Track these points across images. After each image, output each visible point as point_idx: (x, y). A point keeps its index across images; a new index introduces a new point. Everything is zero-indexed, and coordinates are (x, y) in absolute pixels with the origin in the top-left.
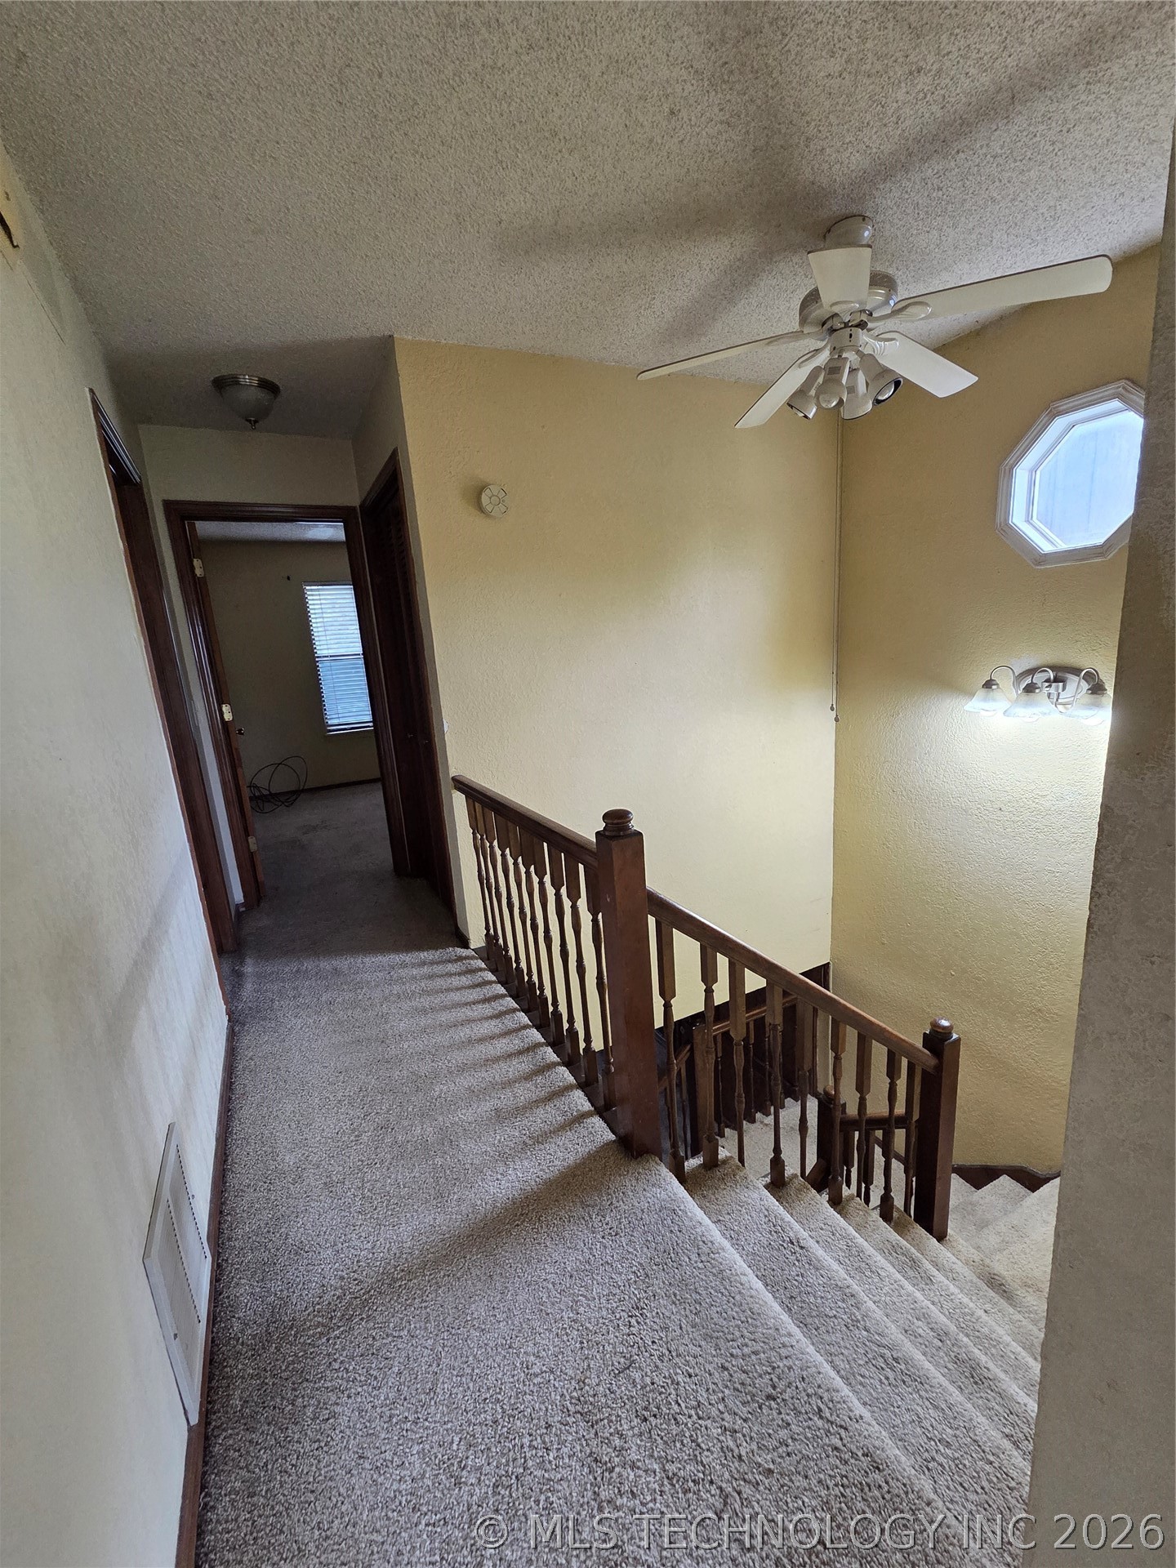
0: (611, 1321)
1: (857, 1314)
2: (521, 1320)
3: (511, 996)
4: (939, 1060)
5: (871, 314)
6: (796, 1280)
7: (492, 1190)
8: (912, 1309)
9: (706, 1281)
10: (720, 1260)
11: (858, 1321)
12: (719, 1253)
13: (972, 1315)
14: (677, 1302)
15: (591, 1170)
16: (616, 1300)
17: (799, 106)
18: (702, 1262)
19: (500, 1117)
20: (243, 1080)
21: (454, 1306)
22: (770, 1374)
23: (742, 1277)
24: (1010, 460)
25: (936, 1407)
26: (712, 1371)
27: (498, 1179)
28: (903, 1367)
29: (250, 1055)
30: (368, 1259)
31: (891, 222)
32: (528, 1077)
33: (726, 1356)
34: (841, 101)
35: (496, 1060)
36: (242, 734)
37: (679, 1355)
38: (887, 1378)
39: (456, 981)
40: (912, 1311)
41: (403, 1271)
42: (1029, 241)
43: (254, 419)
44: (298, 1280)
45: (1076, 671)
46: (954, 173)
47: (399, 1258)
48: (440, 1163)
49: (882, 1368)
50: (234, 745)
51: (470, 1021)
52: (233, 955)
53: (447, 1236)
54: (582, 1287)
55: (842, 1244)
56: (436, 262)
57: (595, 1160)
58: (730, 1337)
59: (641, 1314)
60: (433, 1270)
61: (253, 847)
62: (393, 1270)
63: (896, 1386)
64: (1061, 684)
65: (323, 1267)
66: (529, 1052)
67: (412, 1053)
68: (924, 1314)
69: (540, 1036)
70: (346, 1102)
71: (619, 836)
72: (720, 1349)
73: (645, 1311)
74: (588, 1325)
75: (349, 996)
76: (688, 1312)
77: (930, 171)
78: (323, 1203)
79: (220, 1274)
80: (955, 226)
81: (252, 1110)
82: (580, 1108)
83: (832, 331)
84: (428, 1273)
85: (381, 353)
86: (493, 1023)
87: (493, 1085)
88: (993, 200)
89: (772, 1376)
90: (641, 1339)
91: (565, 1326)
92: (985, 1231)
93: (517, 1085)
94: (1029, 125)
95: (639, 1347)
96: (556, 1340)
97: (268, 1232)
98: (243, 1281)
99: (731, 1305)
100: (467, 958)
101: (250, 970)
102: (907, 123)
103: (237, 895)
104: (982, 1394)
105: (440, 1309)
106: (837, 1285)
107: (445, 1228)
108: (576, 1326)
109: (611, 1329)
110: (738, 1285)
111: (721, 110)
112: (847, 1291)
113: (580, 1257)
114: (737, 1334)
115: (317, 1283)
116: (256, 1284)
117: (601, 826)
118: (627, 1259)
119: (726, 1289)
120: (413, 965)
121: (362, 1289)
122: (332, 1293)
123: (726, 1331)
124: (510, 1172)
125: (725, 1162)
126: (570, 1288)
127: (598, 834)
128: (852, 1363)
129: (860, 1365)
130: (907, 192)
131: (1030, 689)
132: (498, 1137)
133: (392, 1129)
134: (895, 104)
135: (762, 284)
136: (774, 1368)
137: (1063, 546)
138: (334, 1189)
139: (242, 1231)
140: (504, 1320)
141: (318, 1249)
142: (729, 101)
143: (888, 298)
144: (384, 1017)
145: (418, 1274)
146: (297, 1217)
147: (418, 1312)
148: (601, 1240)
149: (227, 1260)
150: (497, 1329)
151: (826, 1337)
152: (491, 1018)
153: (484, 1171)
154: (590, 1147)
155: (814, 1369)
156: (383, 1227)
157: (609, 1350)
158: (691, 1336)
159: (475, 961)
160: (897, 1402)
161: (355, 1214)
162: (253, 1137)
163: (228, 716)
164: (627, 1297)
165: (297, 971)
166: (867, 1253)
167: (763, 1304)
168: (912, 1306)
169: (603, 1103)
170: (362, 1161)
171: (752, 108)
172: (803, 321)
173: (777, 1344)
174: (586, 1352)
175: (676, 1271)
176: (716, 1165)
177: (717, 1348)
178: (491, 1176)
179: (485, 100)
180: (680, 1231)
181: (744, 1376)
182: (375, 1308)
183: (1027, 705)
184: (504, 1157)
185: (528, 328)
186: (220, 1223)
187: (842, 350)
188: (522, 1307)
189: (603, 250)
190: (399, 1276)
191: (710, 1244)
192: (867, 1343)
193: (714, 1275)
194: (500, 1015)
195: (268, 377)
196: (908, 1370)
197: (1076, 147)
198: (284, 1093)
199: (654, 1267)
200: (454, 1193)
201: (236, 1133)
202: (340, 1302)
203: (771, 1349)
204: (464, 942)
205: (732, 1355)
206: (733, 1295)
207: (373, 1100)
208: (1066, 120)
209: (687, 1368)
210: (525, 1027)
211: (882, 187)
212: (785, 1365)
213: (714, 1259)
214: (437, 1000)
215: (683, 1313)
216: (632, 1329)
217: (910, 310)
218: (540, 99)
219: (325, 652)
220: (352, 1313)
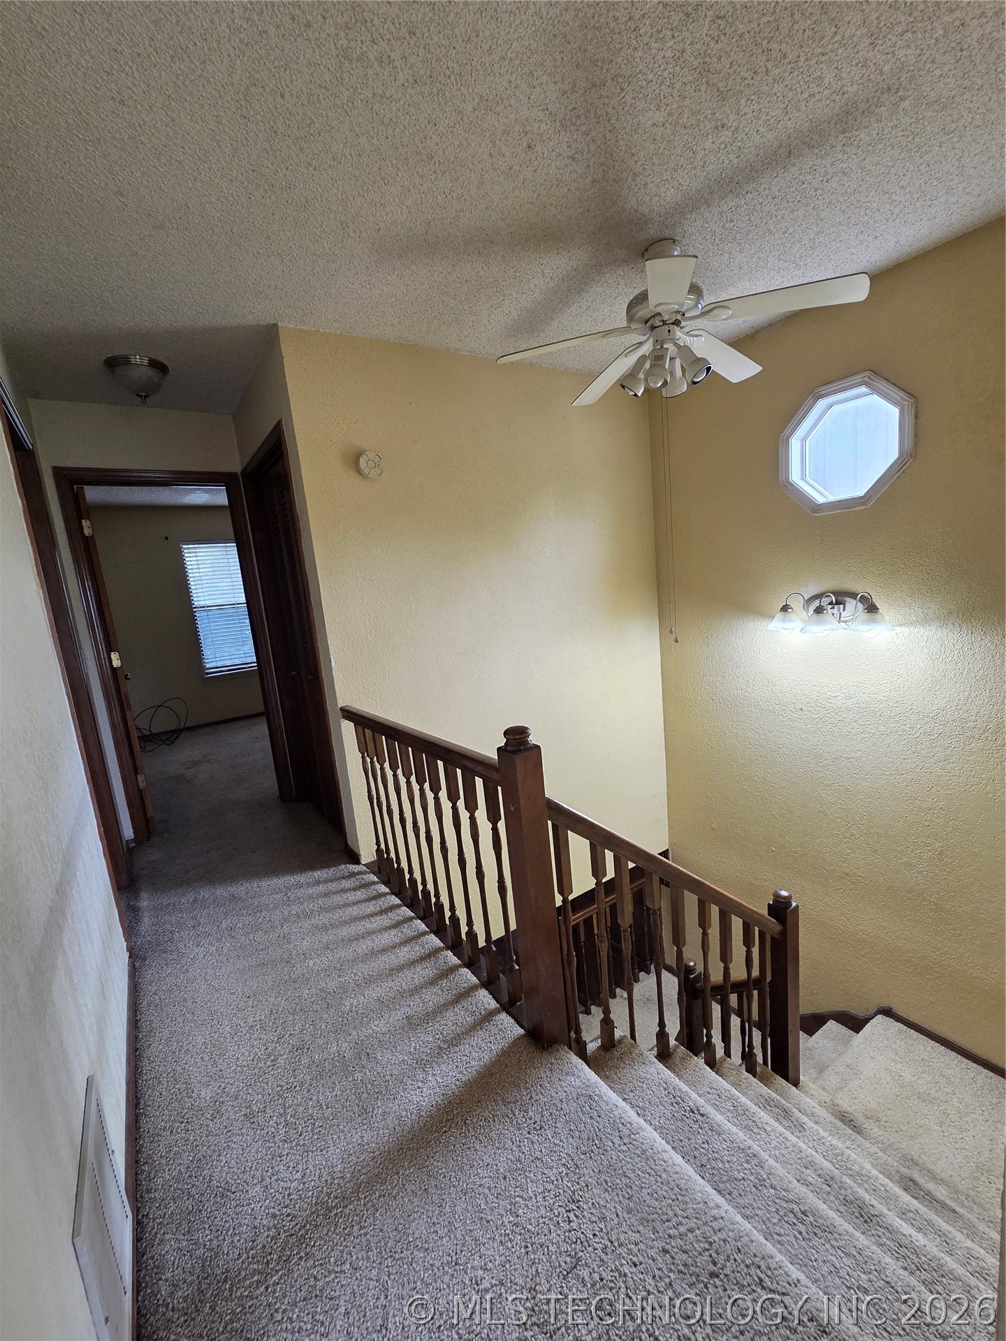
0: (550, 1219)
1: (762, 1173)
2: (463, 1233)
3: (405, 905)
4: (783, 925)
5: (684, 315)
6: (703, 1148)
7: (415, 1099)
8: (799, 1159)
9: (631, 1163)
10: (641, 1140)
11: (764, 1180)
12: (638, 1133)
13: (842, 1154)
14: (610, 1189)
15: (507, 1066)
16: (552, 1196)
17: (630, 148)
18: (625, 1144)
19: (412, 1024)
20: (150, 1017)
21: (394, 1227)
22: (708, 1250)
23: (663, 1154)
24: (786, 432)
25: (848, 1255)
26: (655, 1256)
27: (419, 1088)
28: (811, 1219)
29: (154, 990)
30: (299, 1191)
31: (694, 246)
32: (433, 982)
33: (665, 1238)
34: (662, 146)
35: (400, 968)
36: (129, 679)
37: (621, 1245)
38: (800, 1233)
39: (352, 897)
40: (799, 1161)
41: (336, 1198)
42: (794, 265)
43: (144, 394)
44: (227, 1225)
45: (853, 595)
46: (743, 209)
47: (331, 1184)
48: (360, 1078)
49: (794, 1224)
50: (123, 690)
51: (370, 933)
52: (127, 890)
53: (377, 1153)
54: (516, 1187)
55: (729, 1105)
56: (320, 262)
57: (509, 1056)
58: (665, 1217)
59: (578, 1207)
60: (367, 1191)
61: (142, 785)
62: (327, 1198)
63: (810, 1240)
64: (842, 606)
65: (252, 1206)
66: (430, 957)
67: (318, 971)
68: (810, 1161)
69: (438, 941)
70: (258, 1027)
71: (520, 750)
72: (658, 1232)
73: (581, 1203)
74: (529, 1227)
75: (247, 920)
76: (621, 1199)
77: (726, 206)
78: (245, 1137)
79: (141, 1232)
80: (741, 251)
81: (161, 1047)
82: (487, 1006)
83: (653, 328)
84: (363, 1197)
85: (267, 338)
86: (393, 932)
87: (401, 994)
88: (771, 232)
89: (711, 1252)
90: (583, 1233)
91: (507, 1232)
92: (827, 1073)
93: (424, 991)
94: (800, 174)
95: (581, 1243)
96: (501, 1248)
97: (190, 1176)
98: (167, 1237)
99: (659, 1184)
100: (359, 873)
101: (145, 904)
102: (711, 167)
103: (128, 832)
104: (873, 1232)
105: (380, 1233)
106: (739, 1147)
107: (374, 1145)
108: (517, 1230)
109: (552, 1227)
110: (662, 1163)
111: (569, 147)
112: (749, 1152)
113: (510, 1157)
114: (671, 1213)
115: (248, 1225)
116: (182, 1237)
117: (502, 742)
118: (555, 1152)
119: (651, 1169)
120: (309, 885)
121: (297, 1224)
122: (266, 1234)
123: (660, 1212)
124: (430, 1078)
125: (620, 1041)
126: (505, 1190)
127: (499, 749)
128: (767, 1222)
129: (775, 1224)
130: (707, 222)
131: (819, 610)
132: (413, 1045)
133: (308, 1049)
134: (702, 152)
135: (592, 290)
136: (710, 1244)
137: (832, 498)
138: (255, 1120)
139: (162, 1179)
140: (446, 1235)
141: (246, 1186)
142: (576, 140)
143: (698, 302)
144: (286, 938)
145: (353, 1199)
146: (219, 1155)
147: (358, 1241)
148: (528, 1136)
149: (147, 1215)
150: (441, 1246)
151: (741, 1201)
152: (390, 928)
153: (405, 1081)
154: (504, 1044)
155: (746, 1238)
156: (310, 1153)
157: (554, 1250)
158: (628, 1223)
159: (368, 875)
160: (813, 1255)
161: (281, 1144)
162: (164, 1075)
163: (116, 663)
164: (561, 1191)
165: (195, 900)
166: (752, 1111)
167: (688, 1178)
168: (799, 1156)
169: (507, 999)
170: (281, 1086)
171: (593, 147)
172: (631, 317)
173: (709, 1218)
174: (532, 1257)
175: (603, 1157)
176: (614, 1046)
177: (655, 1231)
178: (412, 1085)
179: (374, 125)
180: (599, 1116)
181: (685, 1256)
182: (312, 1244)
183: (818, 623)
184: (423, 1064)
185: (396, 321)
186: (136, 1174)
187: (662, 343)
188: (462, 1218)
189: (465, 257)
190: (334, 1204)
191: (628, 1125)
192: (777, 1201)
193: (639, 1156)
194: (398, 925)
195: (160, 358)
196: (816, 1221)
197: (833, 193)
198: (193, 1025)
199: (582, 1157)
200: (378, 1107)
201: (146, 1073)
202: (276, 1243)
203: (704, 1224)
204: (355, 859)
205: (670, 1236)
206: (659, 1174)
207: (285, 1022)
208: (826, 173)
209: (631, 1256)
210: (424, 934)
211: (688, 217)
212: (719, 1238)
213: (635, 1140)
214: (337, 915)
215: (617, 1200)
216: (572, 1224)
217: (715, 312)
218: (421, 127)
219: (202, 603)
220: (289, 1253)
